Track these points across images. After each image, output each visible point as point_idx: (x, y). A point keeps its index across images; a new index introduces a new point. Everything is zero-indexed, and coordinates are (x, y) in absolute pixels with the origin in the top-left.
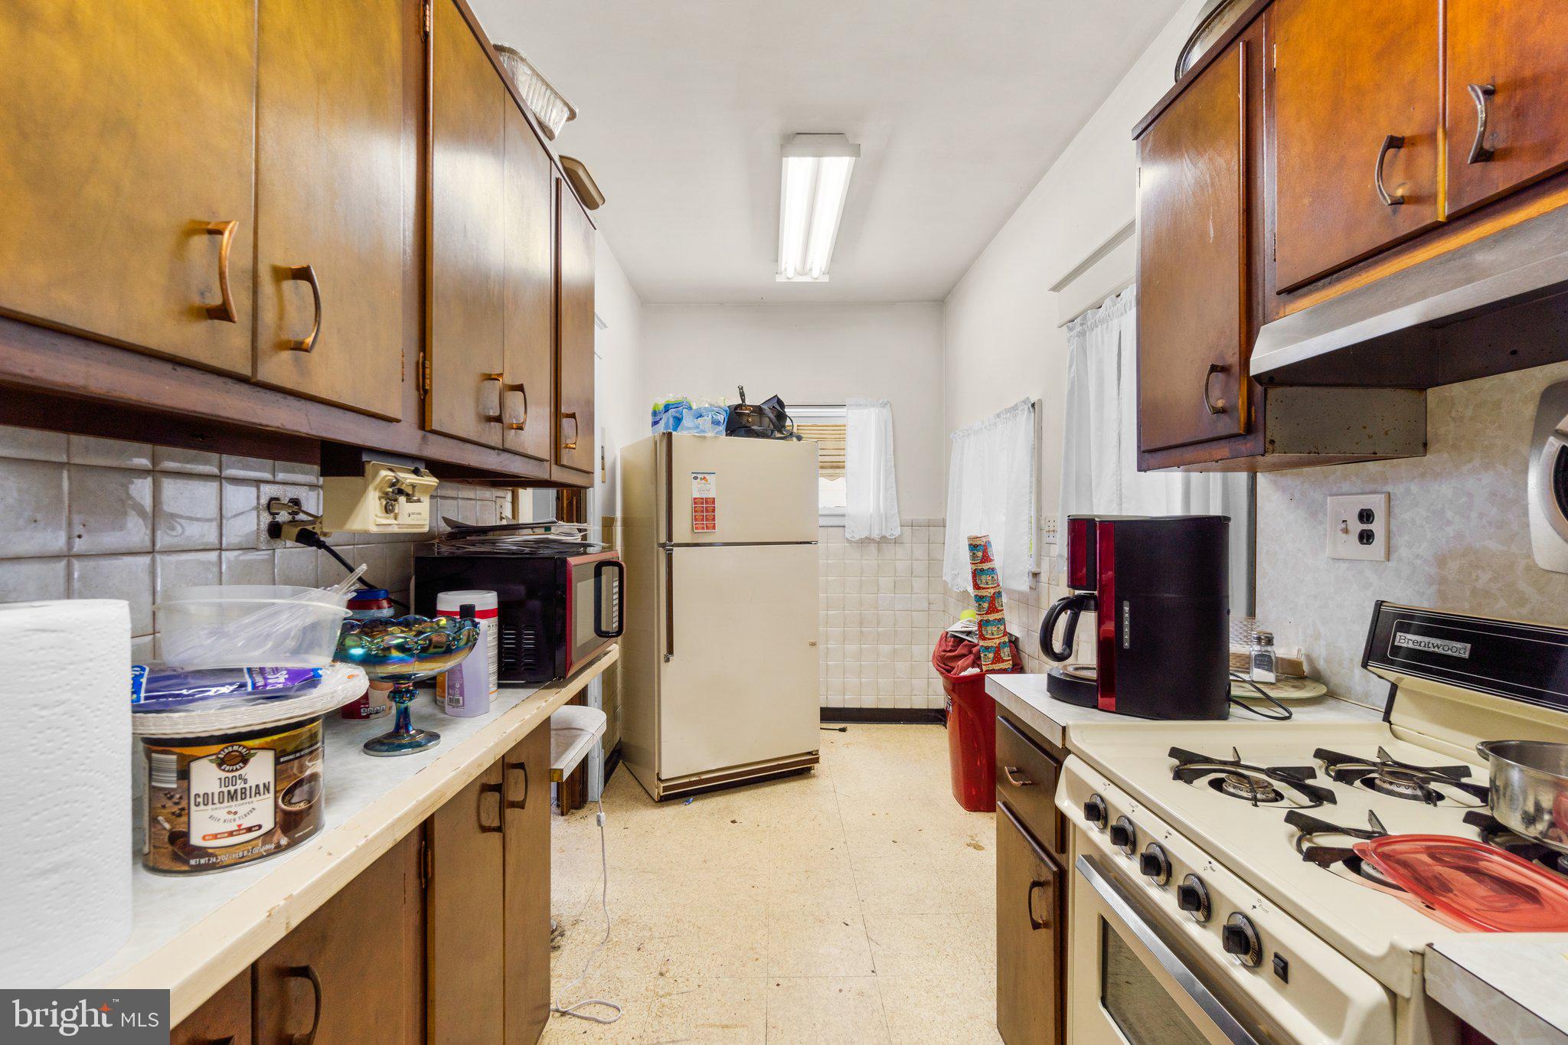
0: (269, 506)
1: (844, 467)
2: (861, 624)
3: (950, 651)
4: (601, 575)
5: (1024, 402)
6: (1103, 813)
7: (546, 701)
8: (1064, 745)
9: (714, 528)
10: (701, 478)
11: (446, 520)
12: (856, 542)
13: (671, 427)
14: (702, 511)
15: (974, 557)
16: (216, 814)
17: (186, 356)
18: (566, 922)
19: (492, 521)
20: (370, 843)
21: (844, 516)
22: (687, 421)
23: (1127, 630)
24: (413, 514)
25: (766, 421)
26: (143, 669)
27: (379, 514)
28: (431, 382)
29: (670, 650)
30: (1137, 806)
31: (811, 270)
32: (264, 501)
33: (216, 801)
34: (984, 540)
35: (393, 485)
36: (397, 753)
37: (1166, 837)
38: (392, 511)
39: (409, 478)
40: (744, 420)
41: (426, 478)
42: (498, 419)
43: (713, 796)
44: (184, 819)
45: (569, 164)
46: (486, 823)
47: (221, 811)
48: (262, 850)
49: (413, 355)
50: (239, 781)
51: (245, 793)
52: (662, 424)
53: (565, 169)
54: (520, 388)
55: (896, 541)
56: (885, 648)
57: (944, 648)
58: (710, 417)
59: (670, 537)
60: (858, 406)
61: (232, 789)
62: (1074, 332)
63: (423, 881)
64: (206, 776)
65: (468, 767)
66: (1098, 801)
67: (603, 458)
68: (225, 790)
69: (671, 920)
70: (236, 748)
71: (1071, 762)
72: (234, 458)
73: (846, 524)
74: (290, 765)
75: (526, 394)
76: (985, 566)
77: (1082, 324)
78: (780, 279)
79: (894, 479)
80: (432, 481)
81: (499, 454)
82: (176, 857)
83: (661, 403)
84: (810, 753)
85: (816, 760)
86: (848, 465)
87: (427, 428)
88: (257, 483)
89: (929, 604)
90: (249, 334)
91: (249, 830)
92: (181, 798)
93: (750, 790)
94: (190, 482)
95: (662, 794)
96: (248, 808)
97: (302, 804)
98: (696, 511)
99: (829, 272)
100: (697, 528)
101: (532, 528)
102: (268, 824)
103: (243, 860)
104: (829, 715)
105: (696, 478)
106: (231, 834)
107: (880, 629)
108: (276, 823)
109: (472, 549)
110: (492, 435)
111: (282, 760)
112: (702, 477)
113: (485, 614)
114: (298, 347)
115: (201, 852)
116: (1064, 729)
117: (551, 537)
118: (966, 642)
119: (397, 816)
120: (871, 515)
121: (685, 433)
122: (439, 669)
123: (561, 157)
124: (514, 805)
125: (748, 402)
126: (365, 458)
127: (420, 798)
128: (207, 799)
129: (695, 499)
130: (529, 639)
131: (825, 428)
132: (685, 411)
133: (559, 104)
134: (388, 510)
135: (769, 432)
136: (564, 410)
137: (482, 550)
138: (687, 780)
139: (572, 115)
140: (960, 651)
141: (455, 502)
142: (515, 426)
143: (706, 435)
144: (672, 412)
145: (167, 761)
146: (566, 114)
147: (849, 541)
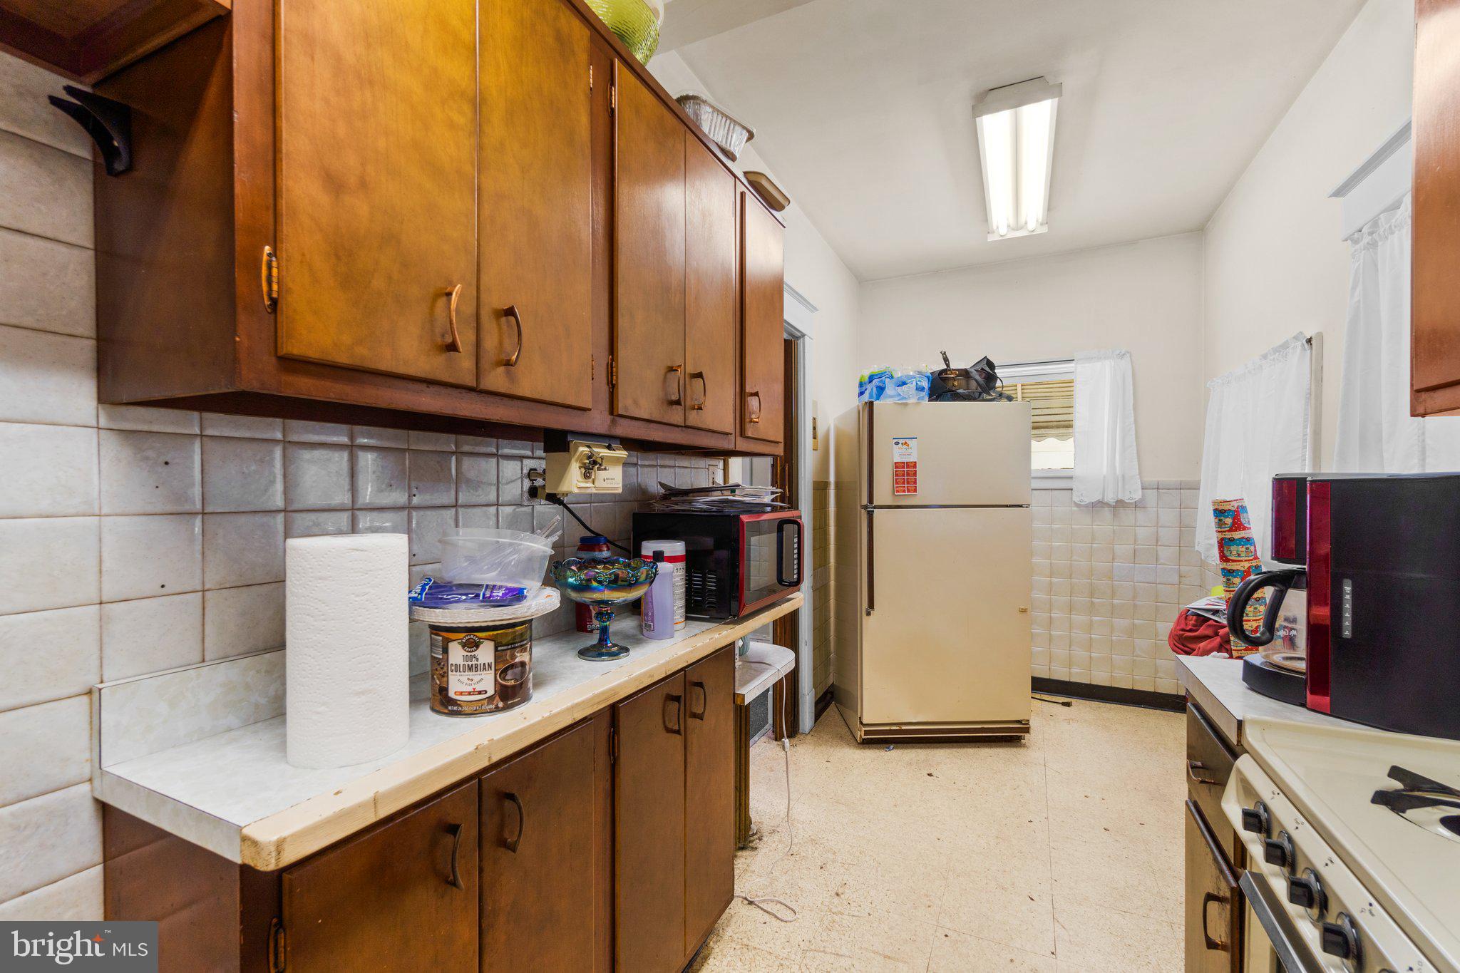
0: (529, 475)
1: (1070, 426)
2: (1092, 595)
3: (1190, 631)
4: (783, 531)
5: (1296, 338)
6: (1264, 824)
7: (719, 634)
8: (1239, 741)
9: (915, 491)
10: (902, 444)
11: (662, 484)
12: (1086, 506)
13: (875, 396)
14: (904, 475)
15: (1220, 524)
16: (461, 678)
17: (432, 378)
18: (765, 829)
19: (704, 484)
20: (552, 717)
21: (1071, 478)
22: (890, 389)
23: (1347, 615)
24: (608, 479)
25: (973, 384)
26: (430, 581)
27: (580, 479)
28: (617, 377)
29: (871, 604)
30: (1303, 823)
31: (1026, 223)
32: (526, 471)
33: (461, 670)
34: (1236, 504)
35: (589, 457)
36: (597, 659)
37: (1327, 865)
38: (589, 477)
39: (604, 452)
40: (950, 384)
41: (618, 452)
42: (678, 402)
43: (913, 747)
44: (445, 679)
45: (752, 178)
46: (670, 725)
47: (464, 677)
48: (487, 708)
49: (603, 358)
50: (474, 659)
51: (477, 667)
52: (867, 393)
53: (750, 182)
54: (700, 375)
55: (1137, 506)
56: (1121, 623)
57: (1183, 626)
58: (914, 383)
59: (871, 499)
60: (1089, 359)
61: (470, 663)
62: (1361, 244)
63: (612, 758)
64: (457, 654)
65: (640, 675)
66: (1262, 811)
67: (814, 428)
68: (466, 663)
69: (854, 850)
70: (472, 637)
71: (1244, 763)
72: (506, 441)
73: (1074, 487)
74: (504, 653)
75: (705, 380)
76: (1237, 535)
77: (1371, 234)
78: (991, 238)
79: (1134, 436)
80: (623, 454)
81: (682, 430)
82: (443, 704)
83: (866, 374)
84: (1019, 722)
85: (1027, 730)
86: (1076, 424)
87: (615, 414)
88: (521, 458)
89: (1181, 576)
90: (474, 358)
91: (480, 693)
92: (444, 665)
93: (952, 748)
94: (478, 459)
95: (863, 737)
96: (478, 678)
97: (512, 681)
98: (897, 475)
99: (1047, 222)
100: (897, 491)
101: (721, 491)
102: (491, 692)
103: (477, 712)
104: (1042, 686)
105: (897, 443)
106: (469, 693)
107: (1115, 602)
108: (495, 691)
109: (676, 507)
110: (676, 416)
111: (499, 649)
112: (904, 442)
113: (672, 559)
114: (508, 363)
115: (453, 702)
116: (1240, 724)
117: (737, 498)
118: (1211, 622)
119: (576, 701)
120: (1104, 477)
121: (889, 401)
122: (623, 599)
123: (745, 173)
124: (695, 716)
125: (952, 366)
126: (569, 438)
127: (596, 692)
128: (457, 667)
129: (896, 463)
130: (712, 582)
131: (1051, 386)
132: (887, 380)
133: (738, 128)
134: (586, 476)
135: (977, 395)
136: (748, 389)
137: (683, 508)
138: (887, 728)
139: (751, 136)
140: (1203, 631)
141: (672, 470)
142: (696, 407)
143: (908, 401)
144: (876, 382)
145: (436, 640)
146: (746, 135)
147: (1078, 505)
